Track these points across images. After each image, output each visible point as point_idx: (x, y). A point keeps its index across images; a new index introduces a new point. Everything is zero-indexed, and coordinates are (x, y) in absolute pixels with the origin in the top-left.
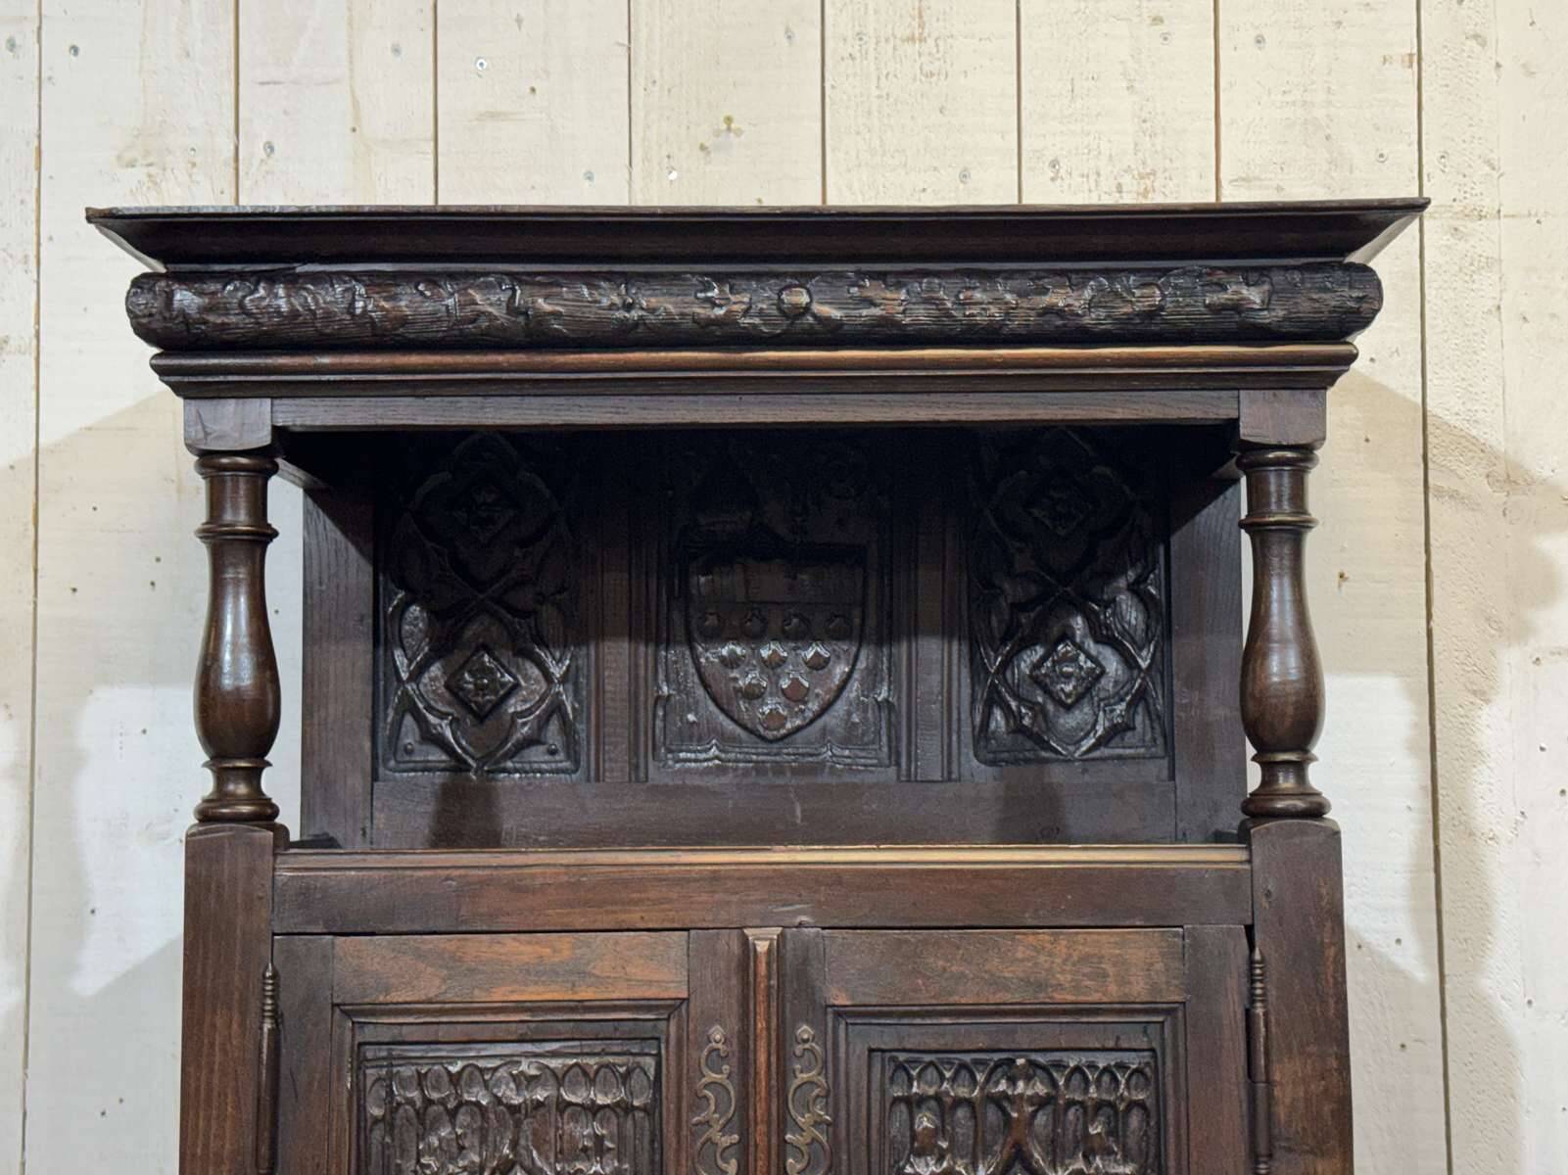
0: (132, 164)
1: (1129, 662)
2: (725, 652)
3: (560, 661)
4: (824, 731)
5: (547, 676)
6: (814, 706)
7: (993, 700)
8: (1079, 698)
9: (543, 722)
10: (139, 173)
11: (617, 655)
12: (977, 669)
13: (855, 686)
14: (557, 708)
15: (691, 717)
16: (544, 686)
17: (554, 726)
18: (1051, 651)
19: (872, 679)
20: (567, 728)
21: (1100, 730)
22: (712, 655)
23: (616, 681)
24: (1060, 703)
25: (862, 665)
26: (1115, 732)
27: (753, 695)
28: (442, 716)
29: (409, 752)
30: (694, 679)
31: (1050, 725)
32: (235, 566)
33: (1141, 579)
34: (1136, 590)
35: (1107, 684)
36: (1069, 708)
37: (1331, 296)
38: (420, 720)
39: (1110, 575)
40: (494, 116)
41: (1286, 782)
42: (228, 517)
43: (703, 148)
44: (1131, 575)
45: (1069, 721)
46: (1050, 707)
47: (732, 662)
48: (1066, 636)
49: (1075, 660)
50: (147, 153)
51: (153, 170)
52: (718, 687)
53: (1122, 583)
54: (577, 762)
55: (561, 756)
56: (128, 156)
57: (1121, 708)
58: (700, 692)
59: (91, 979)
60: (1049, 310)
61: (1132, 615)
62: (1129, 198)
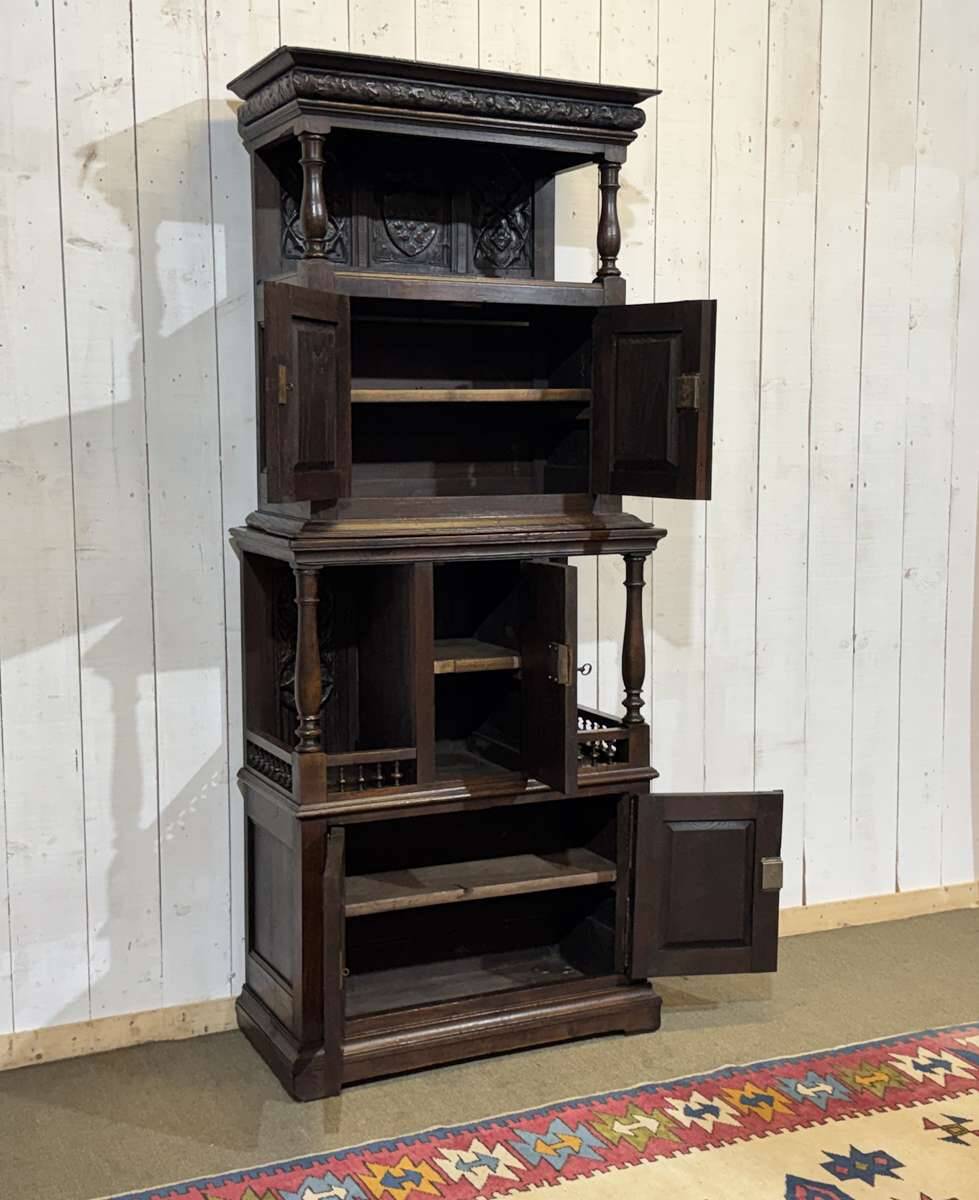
0: (167, 14)
1: (519, 236)
2: (396, 224)
3: (340, 222)
4: (428, 254)
5: (336, 227)
6: (425, 245)
7: (479, 247)
8: (505, 247)
9: (336, 243)
10: (170, 17)
11: (363, 220)
12: (475, 236)
13: (436, 239)
14: (340, 239)
15: (384, 246)
16: (333, 231)
17: (339, 246)
18: (496, 231)
19: (442, 234)
20: (342, 245)
21: (511, 260)
22: (391, 225)
23: (363, 231)
24: (499, 249)
25: (438, 232)
26: (516, 260)
27: (405, 239)
28: (300, 239)
29: (290, 252)
30: (385, 233)
31: (496, 255)
32: (315, 173)
33: (524, 208)
34: (521, 211)
35: (513, 244)
36: (502, 251)
37: (626, 119)
38: (294, 242)
39: (515, 207)
40: (300, 11)
41: (610, 266)
42: (313, 155)
43: (374, 34)
44: (521, 206)
45: (502, 256)
46: (496, 251)
47: (399, 228)
48: (501, 226)
49: (503, 235)
50: (172, 10)
51: (175, 17)
52: (394, 236)
53: (517, 209)
54: (347, 259)
55: (341, 257)
56: (166, 10)
57: (517, 252)
58: (388, 239)
59: (166, 331)
60: (560, 113)
61: (519, 218)
62: (513, 71)
